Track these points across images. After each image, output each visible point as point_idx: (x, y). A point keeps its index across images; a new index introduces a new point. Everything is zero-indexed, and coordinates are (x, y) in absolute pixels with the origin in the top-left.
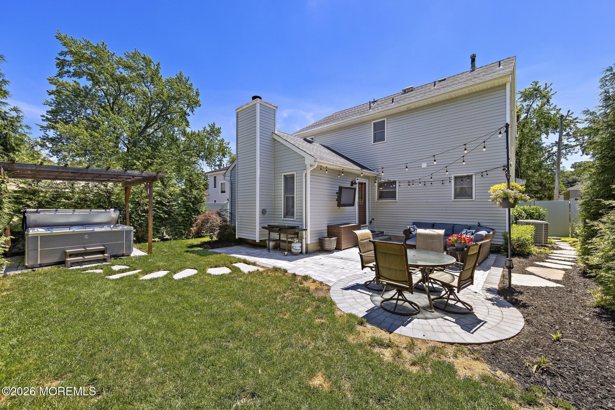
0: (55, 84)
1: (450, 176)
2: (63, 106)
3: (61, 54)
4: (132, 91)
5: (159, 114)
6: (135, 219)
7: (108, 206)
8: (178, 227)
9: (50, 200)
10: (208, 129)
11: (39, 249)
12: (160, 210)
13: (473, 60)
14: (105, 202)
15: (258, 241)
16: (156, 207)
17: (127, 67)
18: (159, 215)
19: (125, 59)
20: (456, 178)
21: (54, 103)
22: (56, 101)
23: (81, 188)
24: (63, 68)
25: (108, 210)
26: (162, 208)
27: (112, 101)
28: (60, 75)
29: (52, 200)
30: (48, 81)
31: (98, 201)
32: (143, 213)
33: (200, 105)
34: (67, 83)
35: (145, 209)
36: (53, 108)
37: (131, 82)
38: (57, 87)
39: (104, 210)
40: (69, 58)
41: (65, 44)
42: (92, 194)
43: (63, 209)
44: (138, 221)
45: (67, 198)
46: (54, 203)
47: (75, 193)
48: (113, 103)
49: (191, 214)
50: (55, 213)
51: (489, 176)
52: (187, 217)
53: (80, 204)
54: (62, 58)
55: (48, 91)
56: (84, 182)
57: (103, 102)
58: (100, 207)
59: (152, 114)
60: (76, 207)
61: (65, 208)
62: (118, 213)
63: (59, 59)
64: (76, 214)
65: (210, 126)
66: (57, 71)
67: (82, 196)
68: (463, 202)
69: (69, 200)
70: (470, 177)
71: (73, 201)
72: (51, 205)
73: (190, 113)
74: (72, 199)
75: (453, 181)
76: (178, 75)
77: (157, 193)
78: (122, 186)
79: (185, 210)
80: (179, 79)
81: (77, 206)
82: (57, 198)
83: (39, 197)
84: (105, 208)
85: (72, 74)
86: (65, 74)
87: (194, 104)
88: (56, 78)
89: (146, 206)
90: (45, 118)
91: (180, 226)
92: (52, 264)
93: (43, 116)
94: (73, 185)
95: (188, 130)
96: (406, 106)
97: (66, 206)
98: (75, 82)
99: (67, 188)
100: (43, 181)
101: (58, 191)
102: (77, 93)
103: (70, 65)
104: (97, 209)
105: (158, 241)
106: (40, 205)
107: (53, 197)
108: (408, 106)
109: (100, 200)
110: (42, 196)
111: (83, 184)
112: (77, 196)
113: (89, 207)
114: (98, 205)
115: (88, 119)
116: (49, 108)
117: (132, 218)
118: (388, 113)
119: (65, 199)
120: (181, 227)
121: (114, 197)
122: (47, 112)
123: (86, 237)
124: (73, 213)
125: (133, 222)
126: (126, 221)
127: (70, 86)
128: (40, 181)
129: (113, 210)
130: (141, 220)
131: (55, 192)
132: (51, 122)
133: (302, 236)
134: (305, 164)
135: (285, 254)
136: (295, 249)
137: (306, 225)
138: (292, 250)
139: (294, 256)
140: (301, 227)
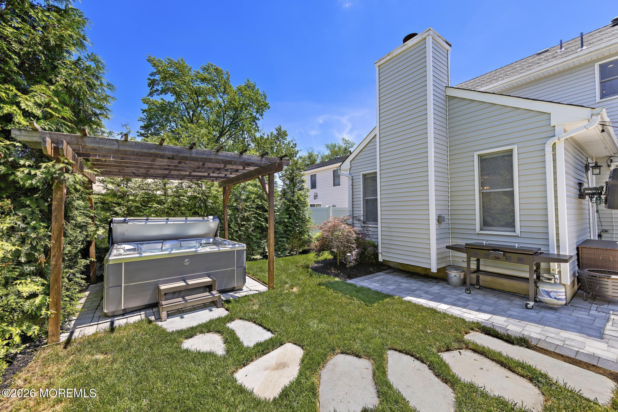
0: (147, 103)
2: (153, 122)
3: (151, 75)
4: (208, 102)
5: (232, 122)
6: (234, 230)
7: (205, 212)
8: (280, 239)
9: (140, 206)
10: (275, 133)
11: (123, 285)
12: (261, 217)
14: (200, 207)
15: (434, 270)
16: (256, 213)
17: (203, 80)
18: (260, 224)
19: (202, 72)
21: (147, 118)
22: (147, 116)
23: (174, 189)
24: (153, 87)
25: (206, 218)
26: (263, 214)
27: (191, 113)
28: (151, 94)
29: (142, 205)
30: (142, 101)
31: (193, 206)
32: (243, 221)
33: (269, 107)
34: (156, 101)
35: (244, 216)
36: (145, 123)
37: (207, 94)
38: (149, 106)
39: (201, 218)
40: (157, 77)
41: (154, 65)
42: (187, 197)
43: (154, 217)
44: (237, 231)
45: (160, 202)
46: (144, 209)
47: (168, 196)
48: (193, 115)
49: (294, 222)
50: (146, 223)
52: (289, 226)
53: (172, 210)
54: (152, 78)
55: (142, 110)
56: (177, 181)
57: (184, 115)
58: (195, 214)
59: (225, 123)
60: (168, 215)
61: (157, 216)
62: (217, 221)
63: (150, 79)
64: (170, 224)
65: (277, 130)
66: (148, 90)
67: (176, 199)
69: (161, 205)
71: (165, 206)
72: (140, 212)
73: (260, 117)
74: (164, 203)
76: (247, 83)
77: (256, 194)
78: (220, 187)
79: (288, 216)
80: (248, 86)
81: (169, 213)
82: (148, 202)
83: (128, 201)
84: (203, 216)
85: (160, 91)
86: (155, 92)
87: (262, 108)
88: (147, 98)
89: (245, 212)
90: (139, 134)
91: (282, 238)
92: (141, 308)
93: (138, 132)
94: (165, 185)
95: (258, 135)
97: (158, 213)
98: (162, 99)
99: (158, 189)
100: (134, 180)
101: (149, 194)
102: (163, 108)
103: (158, 84)
104: (192, 217)
105: (260, 259)
106: (130, 213)
107: (144, 201)
109: (195, 205)
110: (131, 200)
111: (176, 184)
112: (170, 200)
113: (183, 214)
114: (193, 211)
115: (173, 132)
116: (142, 124)
117: (231, 228)
119: (156, 203)
120: (284, 239)
121: (211, 201)
122: (141, 127)
123: (187, 262)
124: (167, 223)
125: (232, 234)
126: (224, 233)
127: (158, 103)
128: (130, 180)
129: (211, 217)
130: (240, 230)
131: (145, 194)
132: (144, 137)
133: (548, 268)
134: (552, 125)
135: (528, 306)
136: (555, 298)
137: (558, 247)
138: (542, 298)
139: (553, 312)
140: (543, 249)
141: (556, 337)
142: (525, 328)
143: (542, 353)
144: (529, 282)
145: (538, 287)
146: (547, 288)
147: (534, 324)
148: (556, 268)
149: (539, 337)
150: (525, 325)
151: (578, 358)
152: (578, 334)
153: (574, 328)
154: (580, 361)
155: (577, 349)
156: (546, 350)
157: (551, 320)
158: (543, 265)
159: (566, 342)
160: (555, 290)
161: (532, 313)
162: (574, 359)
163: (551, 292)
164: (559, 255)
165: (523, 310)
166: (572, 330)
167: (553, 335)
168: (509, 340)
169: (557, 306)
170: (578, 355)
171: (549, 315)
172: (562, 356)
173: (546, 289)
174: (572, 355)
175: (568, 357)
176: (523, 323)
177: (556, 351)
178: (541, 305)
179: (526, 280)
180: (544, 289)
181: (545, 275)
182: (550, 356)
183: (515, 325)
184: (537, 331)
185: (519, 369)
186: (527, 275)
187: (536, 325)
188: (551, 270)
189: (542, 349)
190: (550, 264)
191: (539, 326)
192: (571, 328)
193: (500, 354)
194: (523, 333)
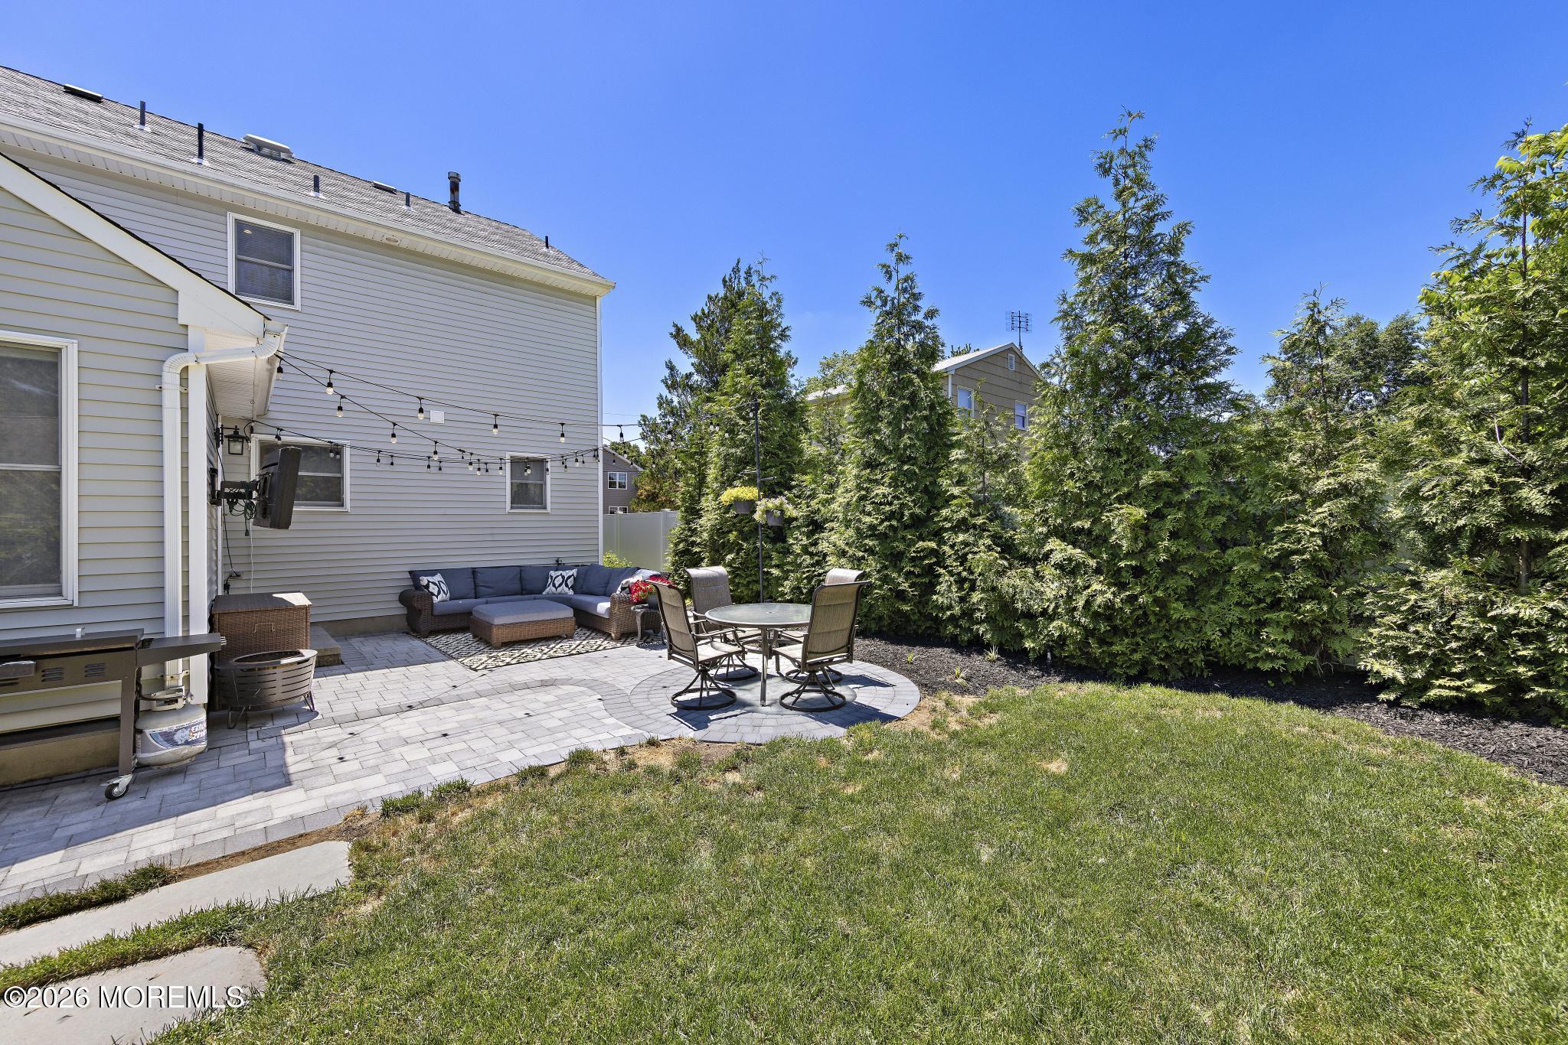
1: (501, 455)
13: (455, 188)
20: (515, 461)
51: (586, 465)
68: (528, 516)
70: (541, 462)
75: (508, 466)
96: (389, 234)
108: (398, 236)
118: (313, 218)
133: (158, 676)
134: (181, 321)
135: (116, 790)
136: (187, 743)
137: (186, 618)
138: (153, 754)
139: (179, 778)
140: (149, 631)
141: (213, 825)
142: (133, 847)
143: (200, 874)
144: (119, 726)
145: (141, 732)
146: (165, 726)
147: (150, 826)
148: (180, 671)
149: (176, 846)
150: (128, 839)
151: (274, 838)
152: (250, 797)
153: (238, 790)
154: (278, 842)
155: (262, 826)
156: (207, 863)
157: (184, 798)
158: (148, 672)
159: (238, 824)
160: (185, 724)
161: (132, 804)
162: (266, 846)
163: (176, 731)
164: (186, 637)
165: (101, 808)
166: (237, 794)
167: (205, 826)
168: (110, 895)
169: (188, 761)
170: (269, 835)
171: (173, 789)
172: (243, 853)
173: (165, 729)
174: (260, 842)
175: (255, 849)
176: (121, 837)
177: (227, 853)
178: (149, 774)
179: (114, 721)
180: (157, 730)
181: (159, 695)
182: (221, 869)
183: (99, 853)
184: (165, 838)
185: (178, 939)
186: (114, 709)
187: (157, 824)
188: (168, 678)
189: (198, 865)
190: (163, 664)
191: (164, 822)
192: (233, 792)
193: (110, 940)
194: (133, 859)
